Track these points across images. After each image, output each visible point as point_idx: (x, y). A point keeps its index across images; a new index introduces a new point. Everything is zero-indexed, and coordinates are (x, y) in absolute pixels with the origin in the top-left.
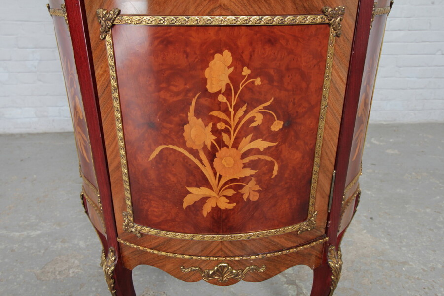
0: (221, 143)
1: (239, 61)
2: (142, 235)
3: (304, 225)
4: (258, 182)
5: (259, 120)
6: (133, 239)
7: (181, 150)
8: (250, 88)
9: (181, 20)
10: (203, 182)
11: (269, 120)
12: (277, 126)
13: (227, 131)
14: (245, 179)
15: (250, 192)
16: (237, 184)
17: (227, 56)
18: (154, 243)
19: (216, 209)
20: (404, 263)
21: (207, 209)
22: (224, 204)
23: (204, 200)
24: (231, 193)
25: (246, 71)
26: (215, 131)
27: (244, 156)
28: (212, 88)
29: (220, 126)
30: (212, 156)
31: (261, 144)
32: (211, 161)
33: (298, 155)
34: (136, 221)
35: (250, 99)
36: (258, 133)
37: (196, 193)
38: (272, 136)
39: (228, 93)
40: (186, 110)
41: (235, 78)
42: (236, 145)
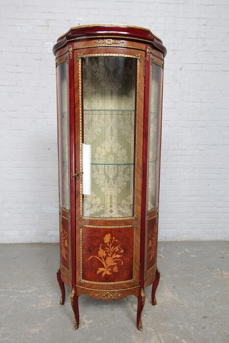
0: (108, 256)
1: (112, 236)
2: (84, 283)
3: (132, 281)
4: (118, 267)
5: (117, 250)
6: (81, 284)
7: (97, 257)
8: (115, 242)
9: (99, 227)
10: (103, 266)
11: (120, 250)
12: (122, 251)
13: (109, 253)
14: (114, 266)
15: (115, 269)
16: (112, 267)
17: (109, 235)
18: (88, 285)
19: (106, 274)
21: (103, 275)
22: (108, 273)
23: (103, 272)
24: (110, 270)
25: (114, 238)
26: (106, 253)
27: (114, 259)
28: (106, 242)
29: (108, 251)
30: (105, 259)
31: (118, 256)
32: (105, 261)
33: (128, 259)
34: (83, 278)
35: (115, 245)
36: (117, 253)
37: (101, 269)
38: (121, 254)
39: (109, 243)
40: (99, 247)
41: (111, 240)
42: (111, 256)
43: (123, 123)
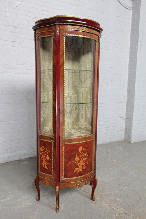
0: (80, 160)
1: (83, 147)
2: (66, 180)
3: (92, 172)
4: (86, 165)
5: (85, 155)
6: (64, 181)
7: (74, 162)
8: (84, 151)
9: (76, 143)
10: (78, 167)
11: (87, 155)
12: (88, 155)
13: (81, 158)
14: (84, 165)
15: (84, 167)
16: (82, 166)
17: (82, 146)
18: (68, 181)
19: (80, 171)
20: (105, 181)
21: (78, 172)
22: (81, 170)
23: (77, 170)
24: (82, 168)
25: (84, 148)
26: (80, 158)
27: (84, 161)
28: (79, 152)
29: (80, 157)
30: (79, 162)
31: (86, 159)
32: (79, 163)
33: (90, 160)
34: (65, 177)
36: (85, 157)
37: (76, 169)
38: (87, 157)
39: (81, 152)
40: (76, 155)
41: (82, 150)
42: (82, 160)
43: (75, 78)
